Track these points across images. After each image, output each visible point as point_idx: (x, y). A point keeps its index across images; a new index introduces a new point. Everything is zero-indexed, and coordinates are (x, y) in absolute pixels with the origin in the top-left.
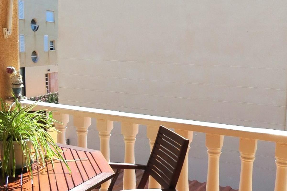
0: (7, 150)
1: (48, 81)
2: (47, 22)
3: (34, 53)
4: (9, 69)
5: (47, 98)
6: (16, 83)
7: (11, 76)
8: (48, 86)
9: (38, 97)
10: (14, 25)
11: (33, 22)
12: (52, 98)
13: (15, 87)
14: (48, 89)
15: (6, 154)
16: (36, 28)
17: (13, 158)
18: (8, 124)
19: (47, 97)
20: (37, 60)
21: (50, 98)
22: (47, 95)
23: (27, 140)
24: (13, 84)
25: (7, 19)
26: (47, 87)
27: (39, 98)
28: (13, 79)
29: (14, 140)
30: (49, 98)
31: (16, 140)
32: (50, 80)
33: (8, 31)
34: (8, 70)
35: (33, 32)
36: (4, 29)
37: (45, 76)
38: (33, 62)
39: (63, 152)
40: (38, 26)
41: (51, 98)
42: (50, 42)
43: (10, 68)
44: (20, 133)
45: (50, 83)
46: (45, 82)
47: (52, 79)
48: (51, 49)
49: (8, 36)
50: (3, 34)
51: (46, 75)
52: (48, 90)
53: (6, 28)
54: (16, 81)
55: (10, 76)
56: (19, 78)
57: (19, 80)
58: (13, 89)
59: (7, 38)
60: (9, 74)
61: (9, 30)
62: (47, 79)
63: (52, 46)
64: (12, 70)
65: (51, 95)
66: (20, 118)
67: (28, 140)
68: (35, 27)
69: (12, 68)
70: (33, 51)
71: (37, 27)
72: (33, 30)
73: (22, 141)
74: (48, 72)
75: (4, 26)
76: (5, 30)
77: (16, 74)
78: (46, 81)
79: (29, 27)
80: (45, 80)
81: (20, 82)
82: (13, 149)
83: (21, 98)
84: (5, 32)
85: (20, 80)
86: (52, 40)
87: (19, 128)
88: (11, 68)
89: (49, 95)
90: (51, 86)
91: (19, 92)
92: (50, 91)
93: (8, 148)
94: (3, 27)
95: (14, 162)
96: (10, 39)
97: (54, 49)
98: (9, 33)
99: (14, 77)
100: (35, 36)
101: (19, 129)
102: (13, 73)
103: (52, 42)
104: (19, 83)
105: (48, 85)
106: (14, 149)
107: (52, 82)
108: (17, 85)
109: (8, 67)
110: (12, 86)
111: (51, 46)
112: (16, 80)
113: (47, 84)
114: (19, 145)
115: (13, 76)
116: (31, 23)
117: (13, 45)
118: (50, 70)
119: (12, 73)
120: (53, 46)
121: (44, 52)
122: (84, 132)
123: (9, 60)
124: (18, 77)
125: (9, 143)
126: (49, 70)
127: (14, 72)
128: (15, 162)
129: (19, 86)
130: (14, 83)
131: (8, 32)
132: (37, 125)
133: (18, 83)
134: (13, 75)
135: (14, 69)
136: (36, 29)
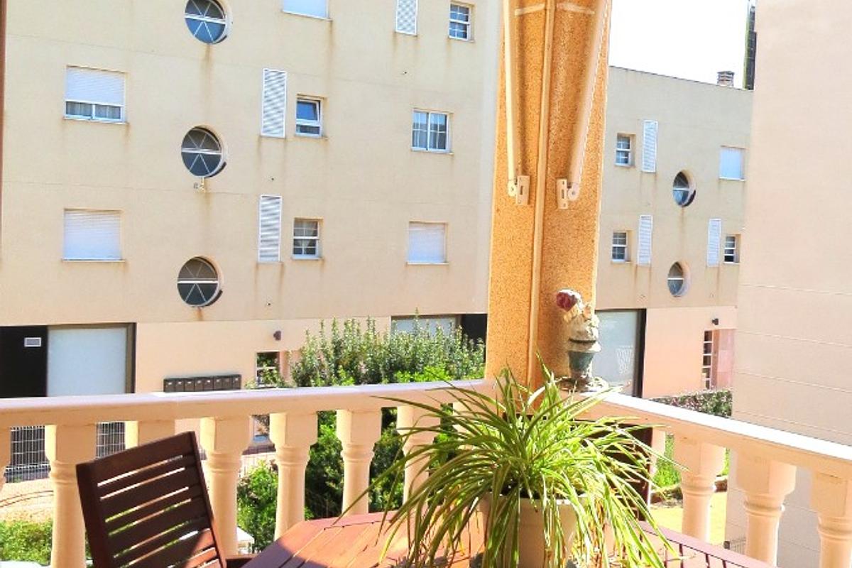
0: (502, 522)
1: (710, 352)
2: (720, 179)
3: (677, 269)
4: (563, 296)
5: (704, 402)
6: (578, 339)
7: (567, 317)
8: (708, 369)
9: (677, 396)
10: (589, 172)
11: (682, 179)
12: (719, 404)
13: (575, 348)
14: (708, 377)
15: (497, 534)
16: (689, 197)
17: (514, 548)
18: (515, 445)
19: (703, 400)
20: (683, 290)
21: (712, 405)
22: (704, 395)
23: (563, 503)
24: (571, 340)
25: (570, 155)
26: (707, 371)
27: (679, 400)
28: (572, 325)
29: (524, 495)
30: (709, 405)
31: (528, 497)
32: (716, 352)
33: (569, 187)
34: (560, 298)
35: (679, 208)
36: (560, 181)
37: (704, 339)
38: (670, 294)
39: (682, 561)
40: (695, 192)
41: (715, 406)
42: (724, 239)
43: (566, 295)
44: (544, 477)
45: (716, 358)
46: (701, 354)
47: (723, 349)
48: (729, 259)
49: (570, 202)
50: (556, 197)
51: (707, 336)
52: (709, 379)
53: (565, 181)
54: (579, 332)
55: (565, 317)
56: (590, 325)
57: (587, 328)
58: (570, 353)
59: (567, 207)
60: (564, 311)
61: (573, 186)
62: (707, 348)
63: (732, 251)
64: (571, 299)
65: (714, 396)
66: (551, 431)
67: (567, 502)
68: (685, 194)
69: (571, 295)
70: (673, 263)
71: (691, 193)
72: (680, 204)
73: (545, 500)
74: (713, 328)
75: (561, 173)
76: (562, 184)
77: (580, 312)
78: (706, 352)
79: (670, 193)
80: (702, 349)
81: (589, 336)
82: (516, 522)
83: (591, 383)
84: (563, 191)
85: (591, 331)
86: (733, 234)
87: (543, 463)
88: (569, 292)
89: (711, 395)
90: (720, 370)
91: (588, 366)
92: (715, 383)
93: (503, 516)
94: (556, 178)
95: (515, 562)
96: (575, 212)
97: (735, 259)
98: (573, 193)
99: (576, 319)
100: (682, 218)
101: (545, 465)
102: (574, 307)
103: (733, 239)
104: (588, 338)
105: (710, 364)
106: (519, 520)
107: (723, 358)
108: (581, 345)
109: (564, 291)
110: (567, 346)
111: (726, 250)
112: (581, 330)
113: (706, 361)
114: (537, 511)
115: (573, 318)
116: (675, 182)
117: (581, 227)
118: (719, 321)
119: (572, 310)
120: (735, 252)
121: (707, 267)
122: (769, 509)
123: (567, 271)
124: (586, 321)
125: (509, 502)
126: (716, 322)
127: (576, 305)
128: (517, 562)
129: (587, 347)
130: (574, 338)
131: (571, 190)
132: (595, 459)
133: (586, 339)
134: (572, 314)
135: (578, 296)
136: (687, 201)
